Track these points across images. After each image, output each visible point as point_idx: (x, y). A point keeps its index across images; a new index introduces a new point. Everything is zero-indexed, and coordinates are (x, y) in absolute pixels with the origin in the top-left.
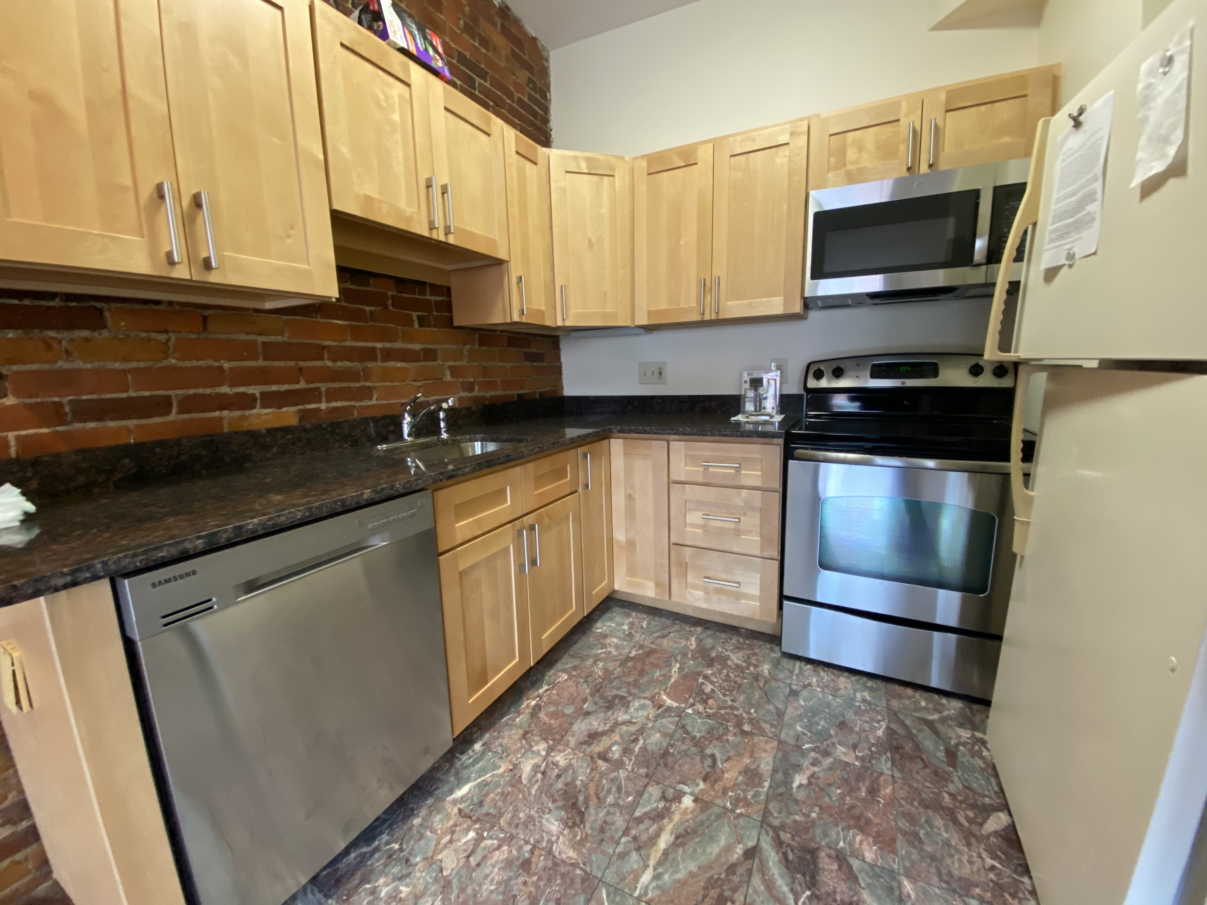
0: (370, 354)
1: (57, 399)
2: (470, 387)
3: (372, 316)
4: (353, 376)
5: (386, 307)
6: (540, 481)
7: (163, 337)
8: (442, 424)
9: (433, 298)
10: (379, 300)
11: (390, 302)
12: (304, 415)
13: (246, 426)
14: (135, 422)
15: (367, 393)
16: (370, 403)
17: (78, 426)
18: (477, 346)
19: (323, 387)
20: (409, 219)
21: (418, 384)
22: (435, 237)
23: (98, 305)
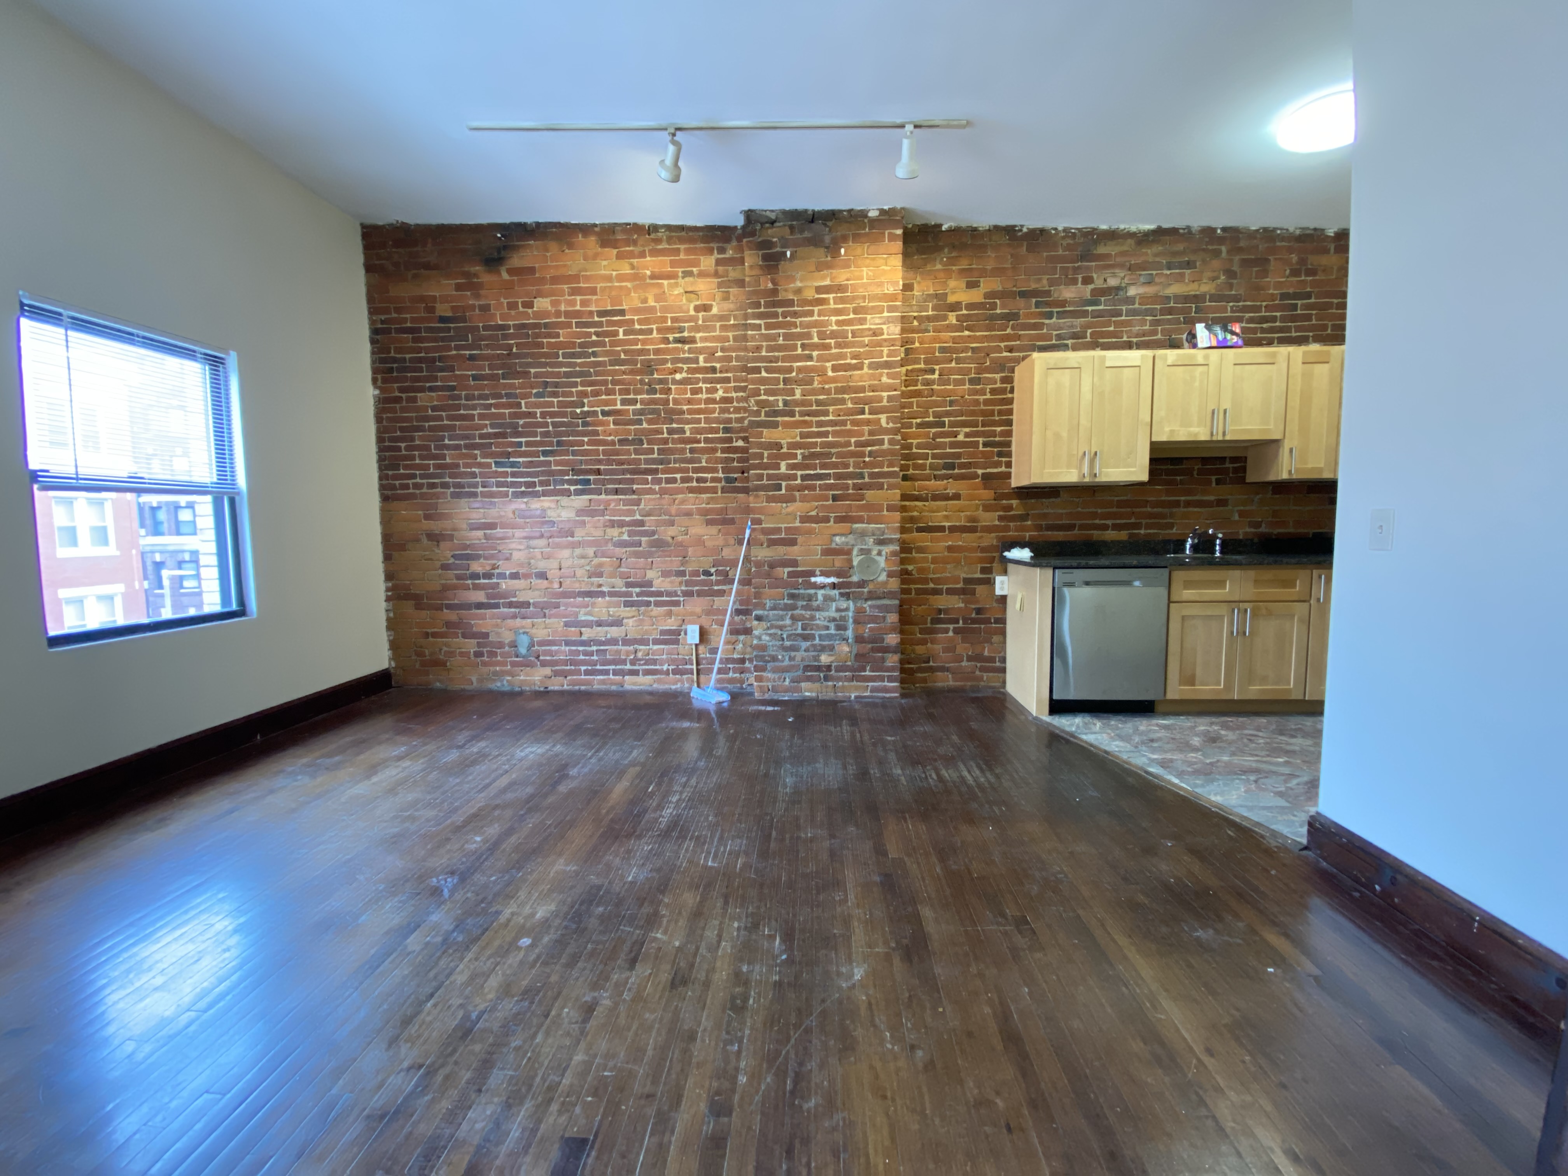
0: (1177, 504)
1: (1040, 523)
2: (1258, 525)
3: (1182, 482)
4: (1162, 516)
5: (1192, 475)
6: (1257, 583)
7: (1077, 500)
8: (1218, 548)
9: (1232, 465)
10: (1189, 472)
11: (1195, 473)
12: (1131, 536)
13: (1102, 538)
14: (1063, 533)
15: (1171, 525)
16: (1171, 532)
17: (1046, 533)
18: (1269, 495)
19: (1144, 521)
20: (1196, 435)
21: (1208, 522)
22: (1214, 438)
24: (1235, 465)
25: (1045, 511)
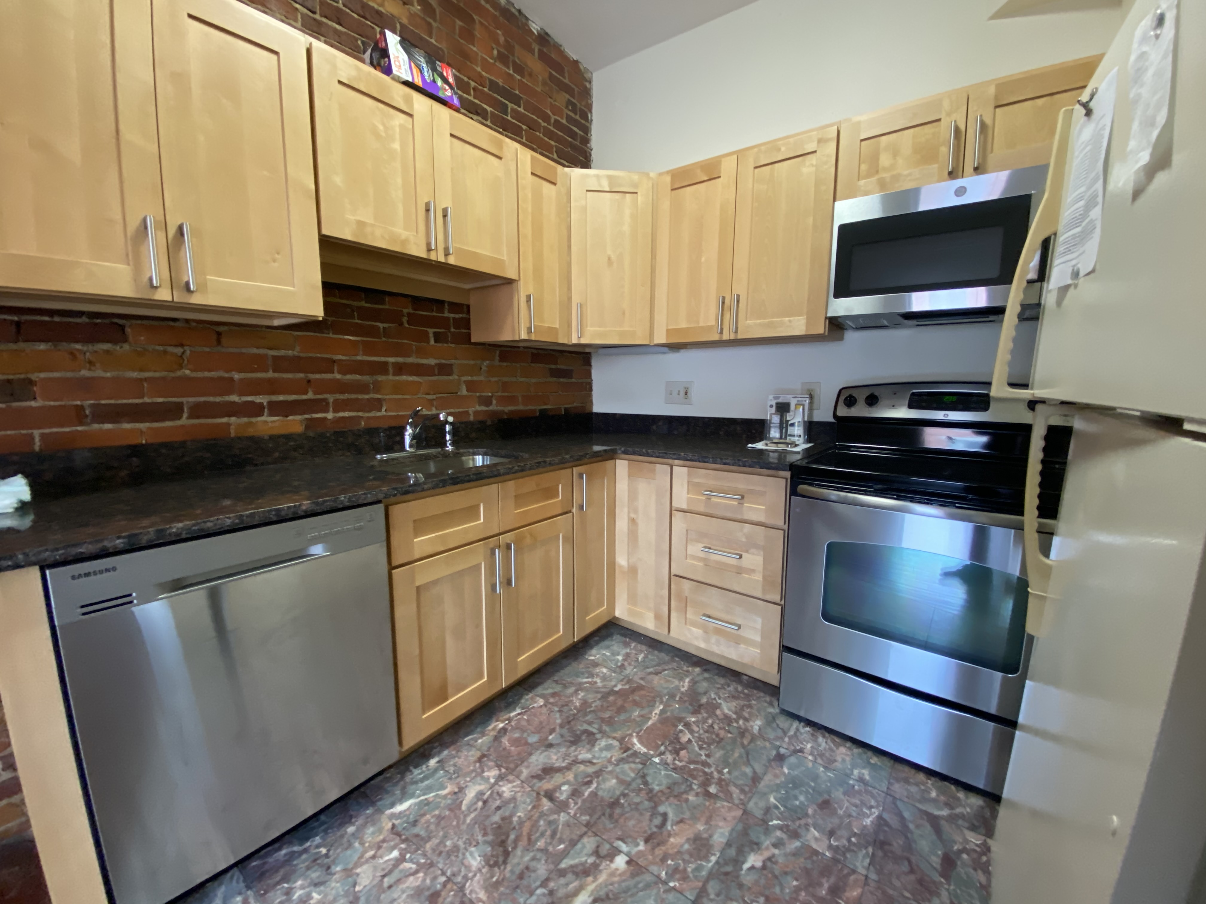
0: (383, 368)
1: (79, 403)
2: (487, 401)
3: (386, 333)
4: (363, 388)
5: (401, 324)
6: (520, 499)
7: (179, 351)
8: (448, 437)
9: (452, 315)
10: (394, 317)
11: (405, 319)
12: (310, 424)
13: (251, 432)
14: (147, 425)
15: (377, 404)
16: (379, 414)
17: (96, 426)
18: (497, 362)
19: (331, 398)
20: (405, 242)
21: (430, 397)
22: (433, 257)
23: (121, 322)
24: (457, 316)
25: (85, 373)
